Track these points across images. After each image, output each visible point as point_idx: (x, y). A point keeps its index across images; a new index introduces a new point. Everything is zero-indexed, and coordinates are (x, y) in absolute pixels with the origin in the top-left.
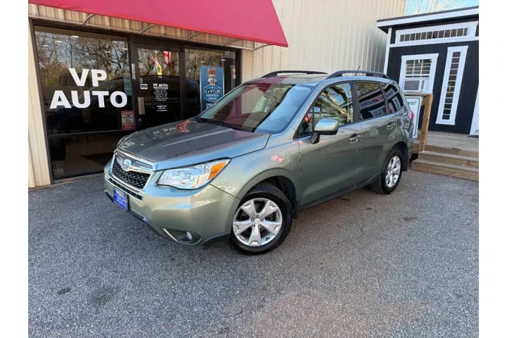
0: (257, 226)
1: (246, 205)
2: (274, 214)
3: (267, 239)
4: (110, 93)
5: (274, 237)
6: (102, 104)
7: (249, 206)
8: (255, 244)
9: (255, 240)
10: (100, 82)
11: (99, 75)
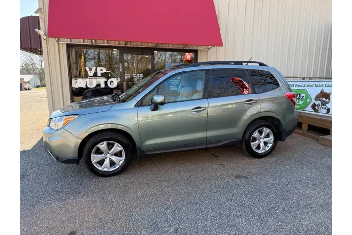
0: (108, 159)
1: (101, 145)
2: (121, 151)
3: (114, 167)
4: (107, 80)
5: (119, 166)
6: (103, 86)
7: (103, 146)
8: (106, 170)
9: (105, 168)
10: (101, 74)
11: (101, 70)
